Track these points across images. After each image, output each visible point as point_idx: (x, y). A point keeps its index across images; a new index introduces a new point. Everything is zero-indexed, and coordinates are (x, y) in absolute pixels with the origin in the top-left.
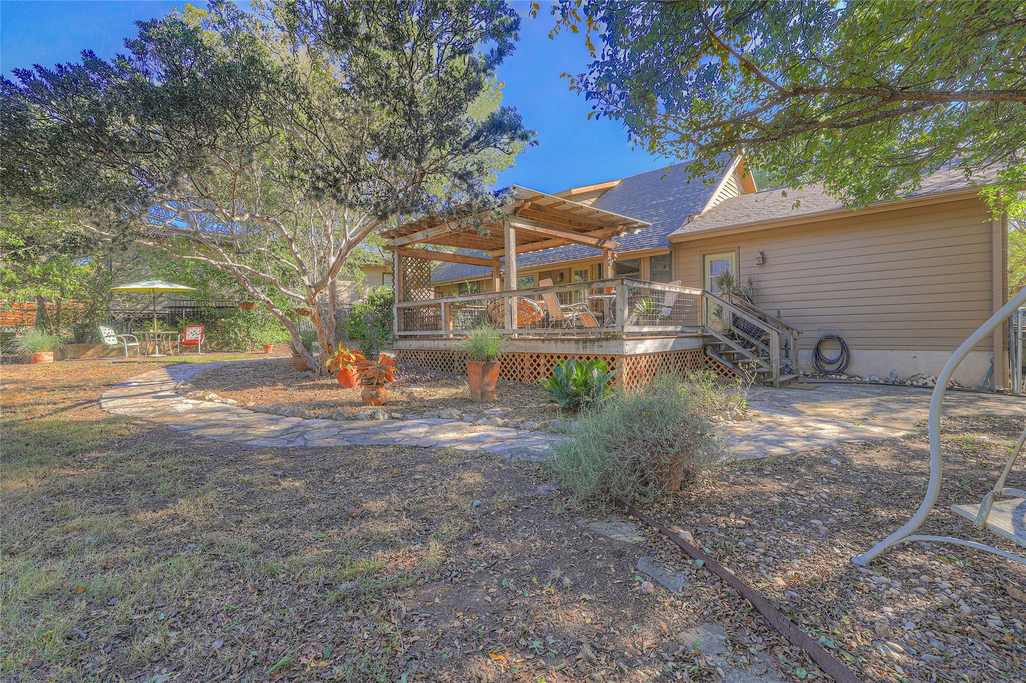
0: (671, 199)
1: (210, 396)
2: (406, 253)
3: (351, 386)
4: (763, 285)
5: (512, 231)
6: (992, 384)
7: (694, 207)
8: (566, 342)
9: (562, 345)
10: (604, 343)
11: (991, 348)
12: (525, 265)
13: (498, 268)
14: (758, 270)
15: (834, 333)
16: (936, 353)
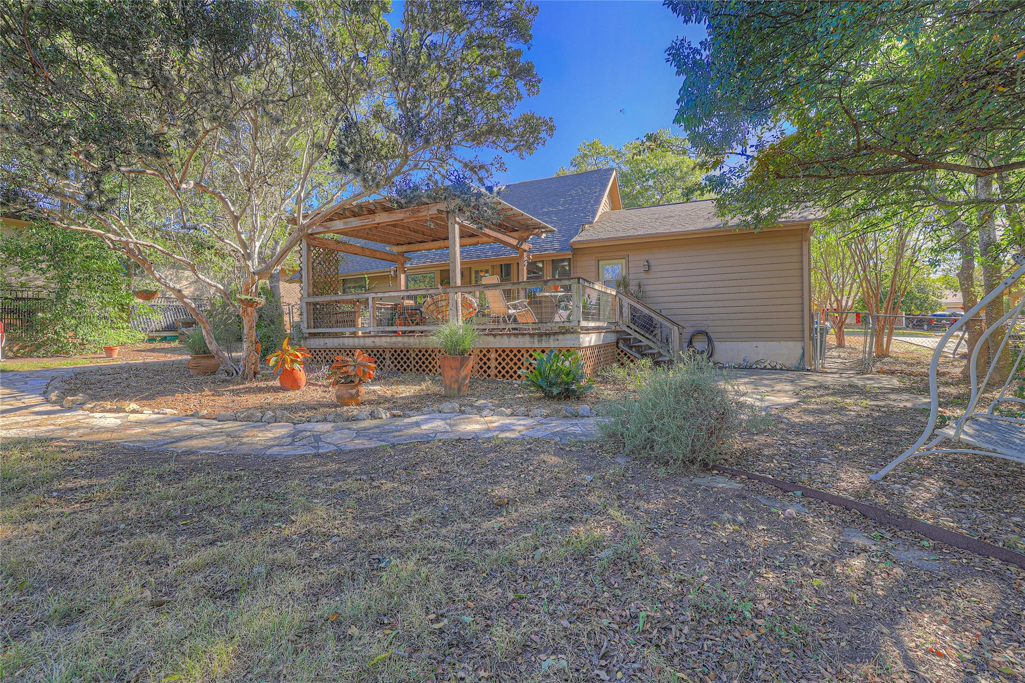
0: (561, 208)
1: (131, 406)
2: (315, 243)
3: (298, 388)
4: (648, 288)
5: (457, 227)
6: (804, 365)
7: (584, 217)
8: (520, 336)
9: (516, 340)
10: (560, 337)
11: (802, 339)
12: (424, 263)
13: (403, 264)
14: (644, 275)
15: (703, 329)
16: (770, 343)
